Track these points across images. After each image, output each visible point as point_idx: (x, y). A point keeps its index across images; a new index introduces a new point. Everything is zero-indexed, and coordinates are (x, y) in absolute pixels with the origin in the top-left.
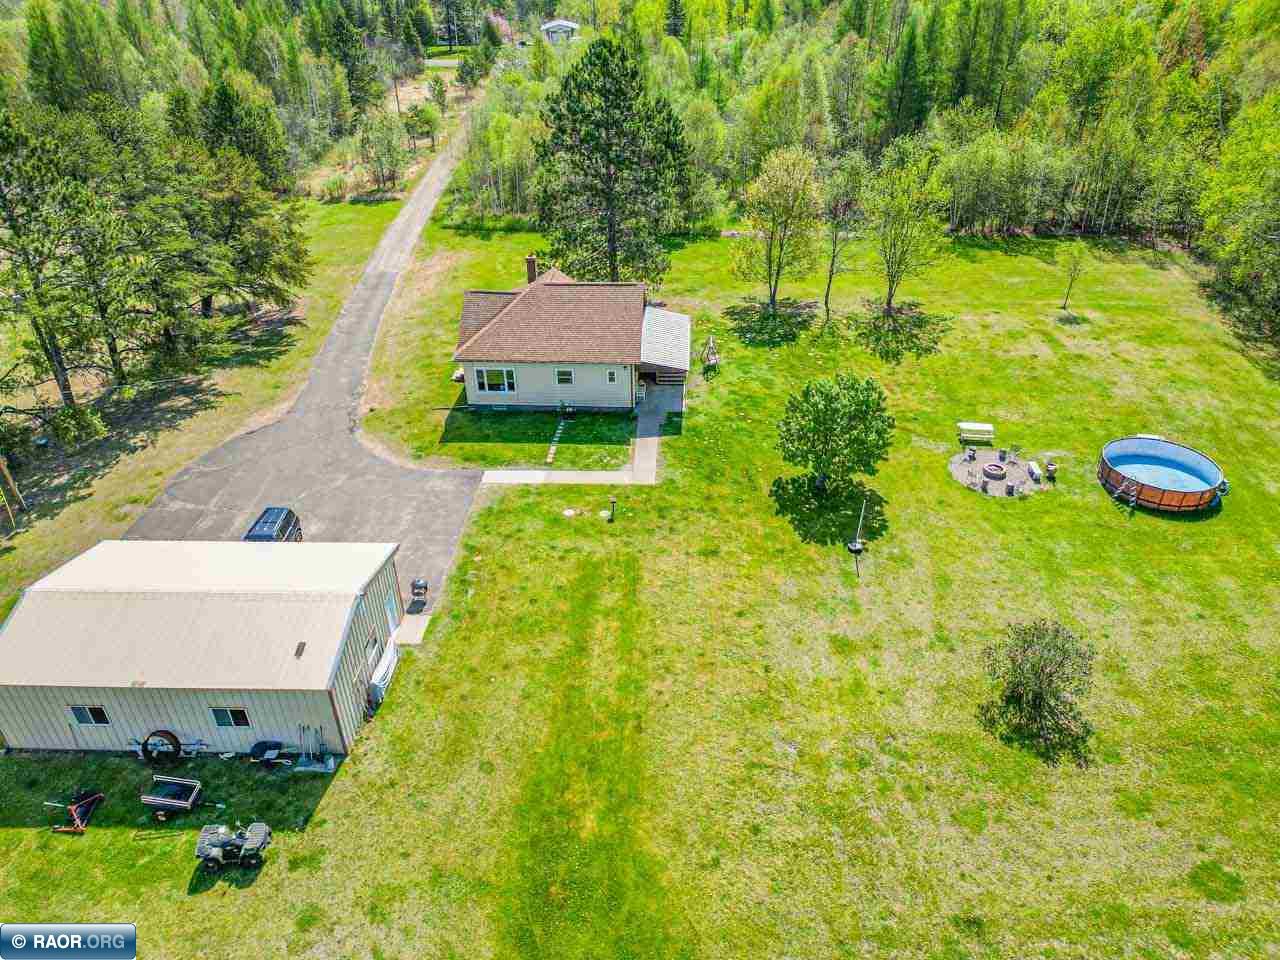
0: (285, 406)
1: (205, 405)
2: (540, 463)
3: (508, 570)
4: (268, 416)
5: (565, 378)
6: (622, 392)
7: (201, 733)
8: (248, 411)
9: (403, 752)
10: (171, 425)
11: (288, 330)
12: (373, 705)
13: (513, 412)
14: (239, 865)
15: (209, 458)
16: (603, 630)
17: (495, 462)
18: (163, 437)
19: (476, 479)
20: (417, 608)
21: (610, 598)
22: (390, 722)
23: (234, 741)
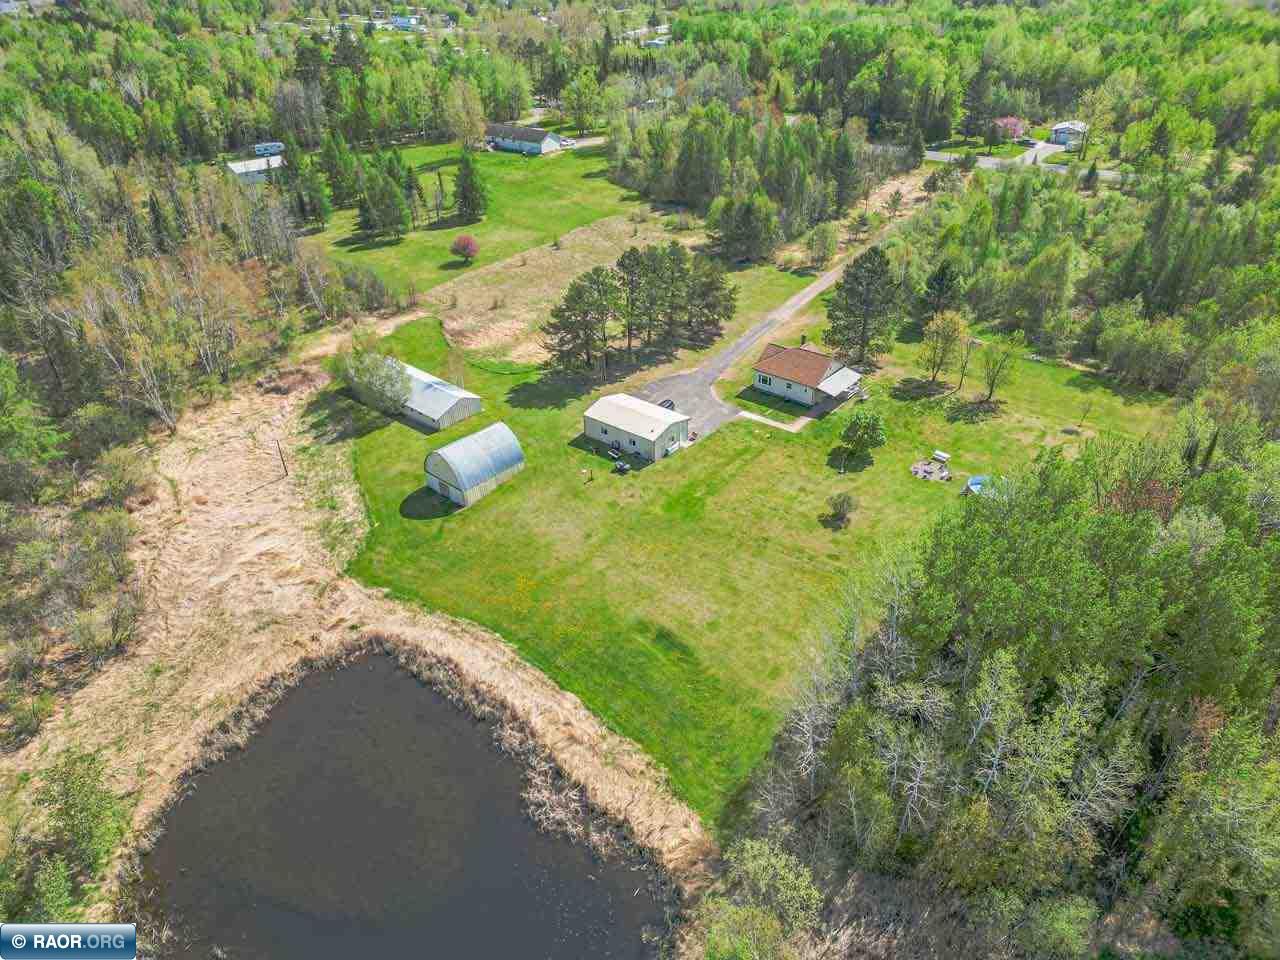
0: (694, 369)
1: (670, 361)
2: (762, 414)
3: (724, 439)
4: (687, 372)
5: (789, 386)
6: (807, 397)
7: (625, 444)
8: (682, 368)
9: (666, 467)
10: (656, 366)
11: (716, 338)
12: (666, 455)
13: (768, 394)
14: (621, 471)
15: (660, 381)
16: (738, 463)
17: (746, 408)
18: (653, 368)
19: (737, 412)
20: (692, 440)
21: (748, 457)
22: (667, 460)
23: (631, 449)
